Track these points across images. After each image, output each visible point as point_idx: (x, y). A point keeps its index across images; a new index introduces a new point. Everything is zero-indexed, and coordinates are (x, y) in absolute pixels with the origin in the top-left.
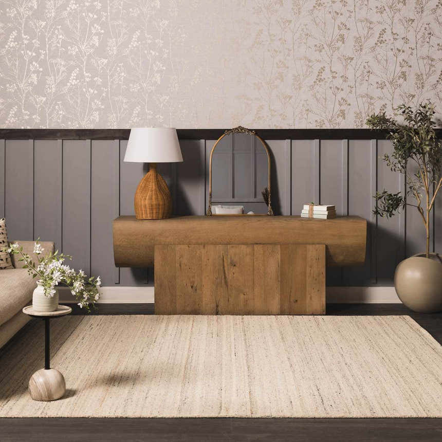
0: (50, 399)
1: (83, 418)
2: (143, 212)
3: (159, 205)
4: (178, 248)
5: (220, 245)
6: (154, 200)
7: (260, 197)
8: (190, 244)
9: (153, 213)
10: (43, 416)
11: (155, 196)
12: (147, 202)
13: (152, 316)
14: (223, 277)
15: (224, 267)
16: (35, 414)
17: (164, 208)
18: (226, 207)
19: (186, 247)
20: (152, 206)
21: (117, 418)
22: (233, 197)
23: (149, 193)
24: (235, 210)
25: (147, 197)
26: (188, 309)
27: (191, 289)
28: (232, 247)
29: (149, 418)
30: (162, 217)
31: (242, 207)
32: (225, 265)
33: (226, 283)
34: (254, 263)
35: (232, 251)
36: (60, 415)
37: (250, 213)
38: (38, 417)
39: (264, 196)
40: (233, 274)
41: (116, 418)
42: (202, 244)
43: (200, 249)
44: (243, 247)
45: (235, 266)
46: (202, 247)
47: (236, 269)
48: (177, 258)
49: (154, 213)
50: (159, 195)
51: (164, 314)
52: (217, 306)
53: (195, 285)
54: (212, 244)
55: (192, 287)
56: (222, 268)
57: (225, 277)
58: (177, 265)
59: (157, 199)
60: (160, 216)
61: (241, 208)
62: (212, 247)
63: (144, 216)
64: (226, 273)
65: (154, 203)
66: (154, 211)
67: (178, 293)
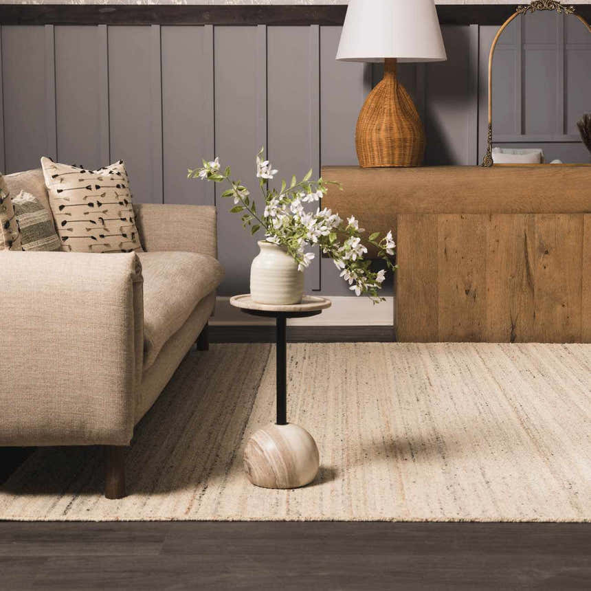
0: (292, 484)
1: (379, 521)
2: (376, 153)
3: (405, 140)
4: (442, 219)
5: (520, 215)
6: (395, 129)
7: (575, 133)
8: (463, 213)
9: (393, 154)
10: (295, 518)
11: (397, 123)
12: (383, 134)
13: (395, 344)
14: (525, 274)
15: (526, 257)
16: (276, 513)
17: (414, 147)
18: (511, 150)
19: (456, 217)
20: (392, 141)
21: (454, 522)
22: (523, 132)
23: (385, 119)
24: (527, 156)
25: (383, 127)
26: (461, 332)
27: (465, 295)
28: (543, 218)
29: (521, 522)
30: (411, 163)
31: (539, 151)
32: (529, 250)
33: (530, 284)
34: (582, 247)
35: (543, 226)
36: (328, 516)
37: (556, 162)
38: (284, 521)
39: (582, 131)
40: (543, 268)
41: (450, 522)
42: (485, 213)
43: (482, 223)
44: (563, 219)
45: (547, 252)
46: (486, 217)
47: (549, 260)
48: (441, 239)
49: (396, 156)
50: (404, 124)
51: (416, 340)
52: (513, 327)
53: (473, 289)
54: (506, 212)
55: (467, 292)
56: (523, 255)
57: (529, 274)
58: (440, 251)
59: (401, 128)
60: (407, 161)
61: (539, 153)
62: (505, 217)
63: (376, 160)
64: (531, 266)
65: (397, 136)
66: (397, 152)
67: (441, 304)
